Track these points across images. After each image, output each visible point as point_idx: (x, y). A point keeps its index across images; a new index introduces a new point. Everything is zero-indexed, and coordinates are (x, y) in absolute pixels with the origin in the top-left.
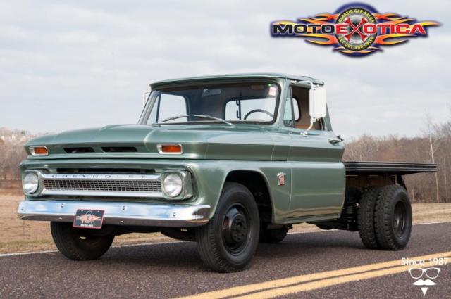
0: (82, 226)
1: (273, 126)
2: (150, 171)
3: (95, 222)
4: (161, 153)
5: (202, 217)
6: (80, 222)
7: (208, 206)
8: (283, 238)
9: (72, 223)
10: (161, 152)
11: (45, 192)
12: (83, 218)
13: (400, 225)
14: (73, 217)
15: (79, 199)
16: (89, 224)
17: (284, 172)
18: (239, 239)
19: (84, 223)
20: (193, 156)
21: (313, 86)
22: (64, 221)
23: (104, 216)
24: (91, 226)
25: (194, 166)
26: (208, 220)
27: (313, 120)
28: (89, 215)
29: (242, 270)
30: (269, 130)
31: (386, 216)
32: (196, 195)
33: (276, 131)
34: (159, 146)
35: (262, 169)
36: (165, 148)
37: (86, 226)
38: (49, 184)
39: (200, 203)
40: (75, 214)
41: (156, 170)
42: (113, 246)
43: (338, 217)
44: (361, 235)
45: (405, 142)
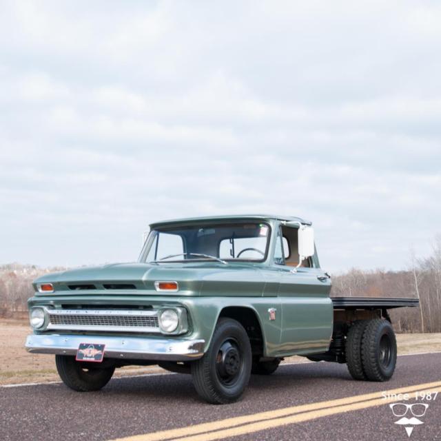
0: (85, 359)
1: (264, 264)
2: (148, 307)
3: (96, 356)
4: (159, 291)
5: (197, 351)
6: (82, 355)
7: (203, 341)
8: (276, 369)
9: (75, 357)
10: (158, 289)
11: (51, 326)
12: (85, 352)
13: (385, 357)
14: (75, 351)
15: (81, 333)
16: (91, 357)
17: (275, 308)
18: (232, 372)
19: (86, 356)
20: (189, 293)
21: (301, 226)
22: (68, 354)
23: (105, 350)
24: (93, 359)
25: (189, 302)
26: (202, 354)
27: (302, 258)
28: (91, 349)
29: (236, 402)
30: (260, 268)
31: (372, 348)
32: (191, 329)
33: (267, 268)
34: (157, 284)
35: (253, 305)
36: (162, 286)
37: (88, 359)
38: (54, 319)
39: (195, 338)
40: (77, 348)
41: (154, 307)
42: (114, 377)
43: (327, 350)
44: (349, 367)
45: (392, 275)
